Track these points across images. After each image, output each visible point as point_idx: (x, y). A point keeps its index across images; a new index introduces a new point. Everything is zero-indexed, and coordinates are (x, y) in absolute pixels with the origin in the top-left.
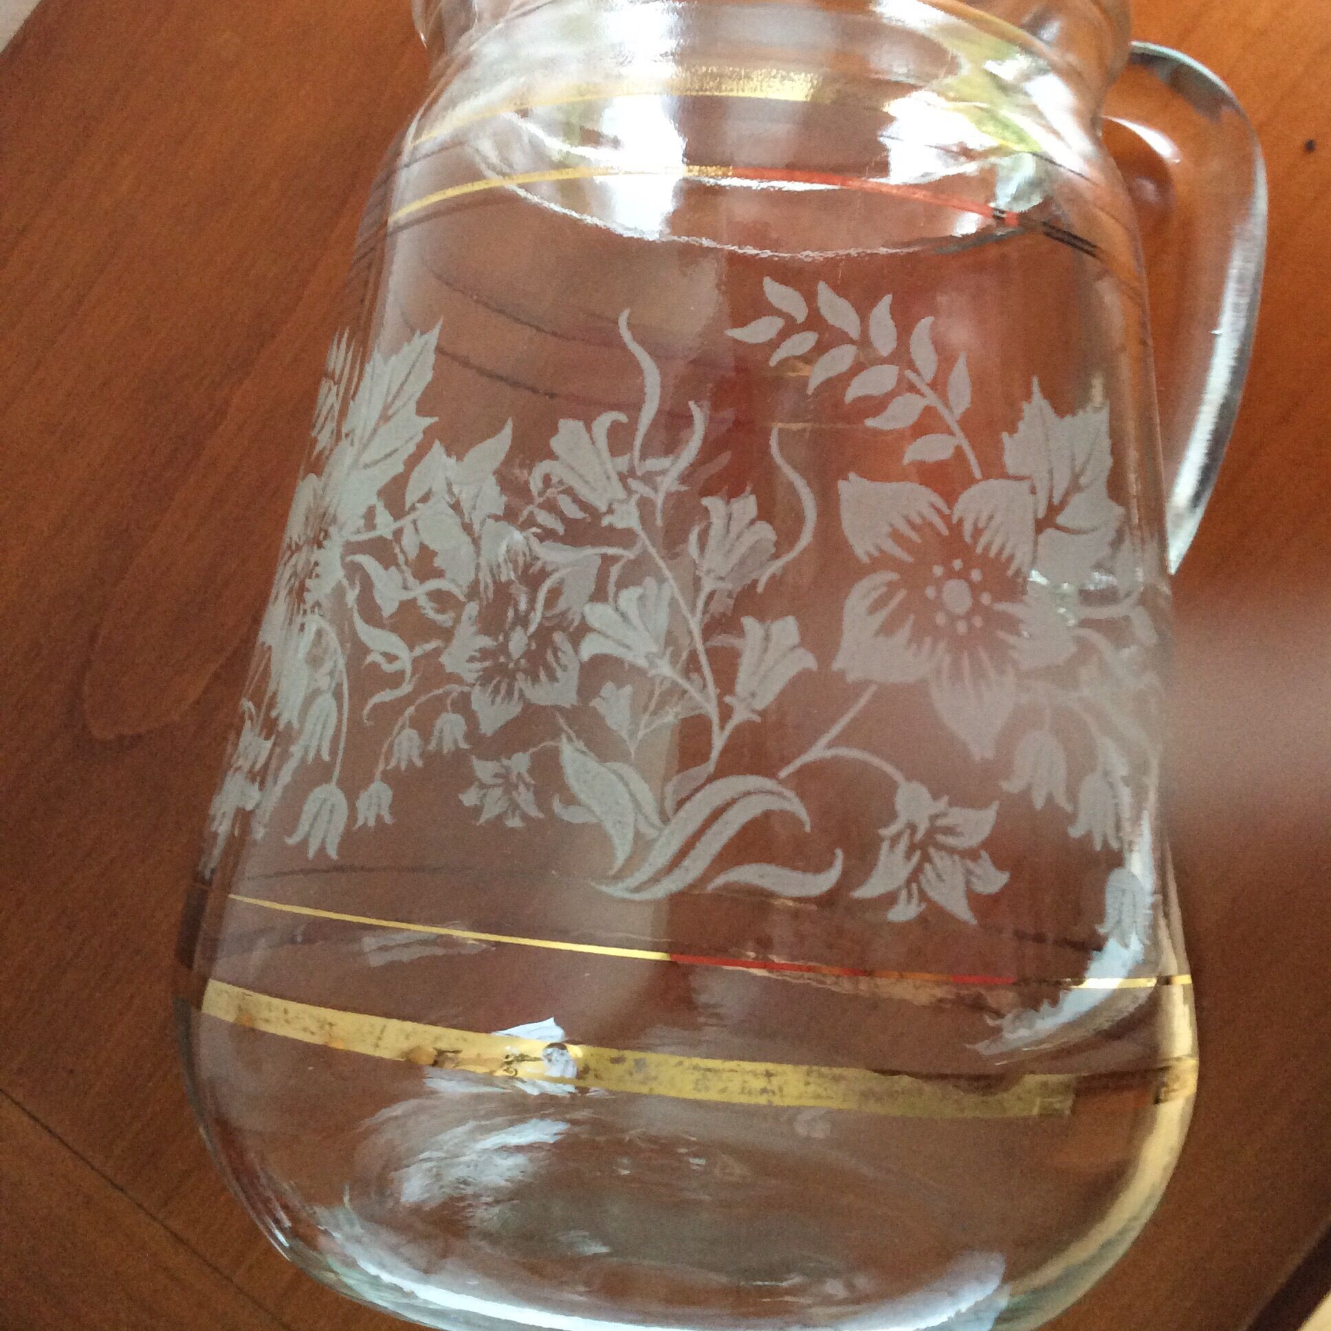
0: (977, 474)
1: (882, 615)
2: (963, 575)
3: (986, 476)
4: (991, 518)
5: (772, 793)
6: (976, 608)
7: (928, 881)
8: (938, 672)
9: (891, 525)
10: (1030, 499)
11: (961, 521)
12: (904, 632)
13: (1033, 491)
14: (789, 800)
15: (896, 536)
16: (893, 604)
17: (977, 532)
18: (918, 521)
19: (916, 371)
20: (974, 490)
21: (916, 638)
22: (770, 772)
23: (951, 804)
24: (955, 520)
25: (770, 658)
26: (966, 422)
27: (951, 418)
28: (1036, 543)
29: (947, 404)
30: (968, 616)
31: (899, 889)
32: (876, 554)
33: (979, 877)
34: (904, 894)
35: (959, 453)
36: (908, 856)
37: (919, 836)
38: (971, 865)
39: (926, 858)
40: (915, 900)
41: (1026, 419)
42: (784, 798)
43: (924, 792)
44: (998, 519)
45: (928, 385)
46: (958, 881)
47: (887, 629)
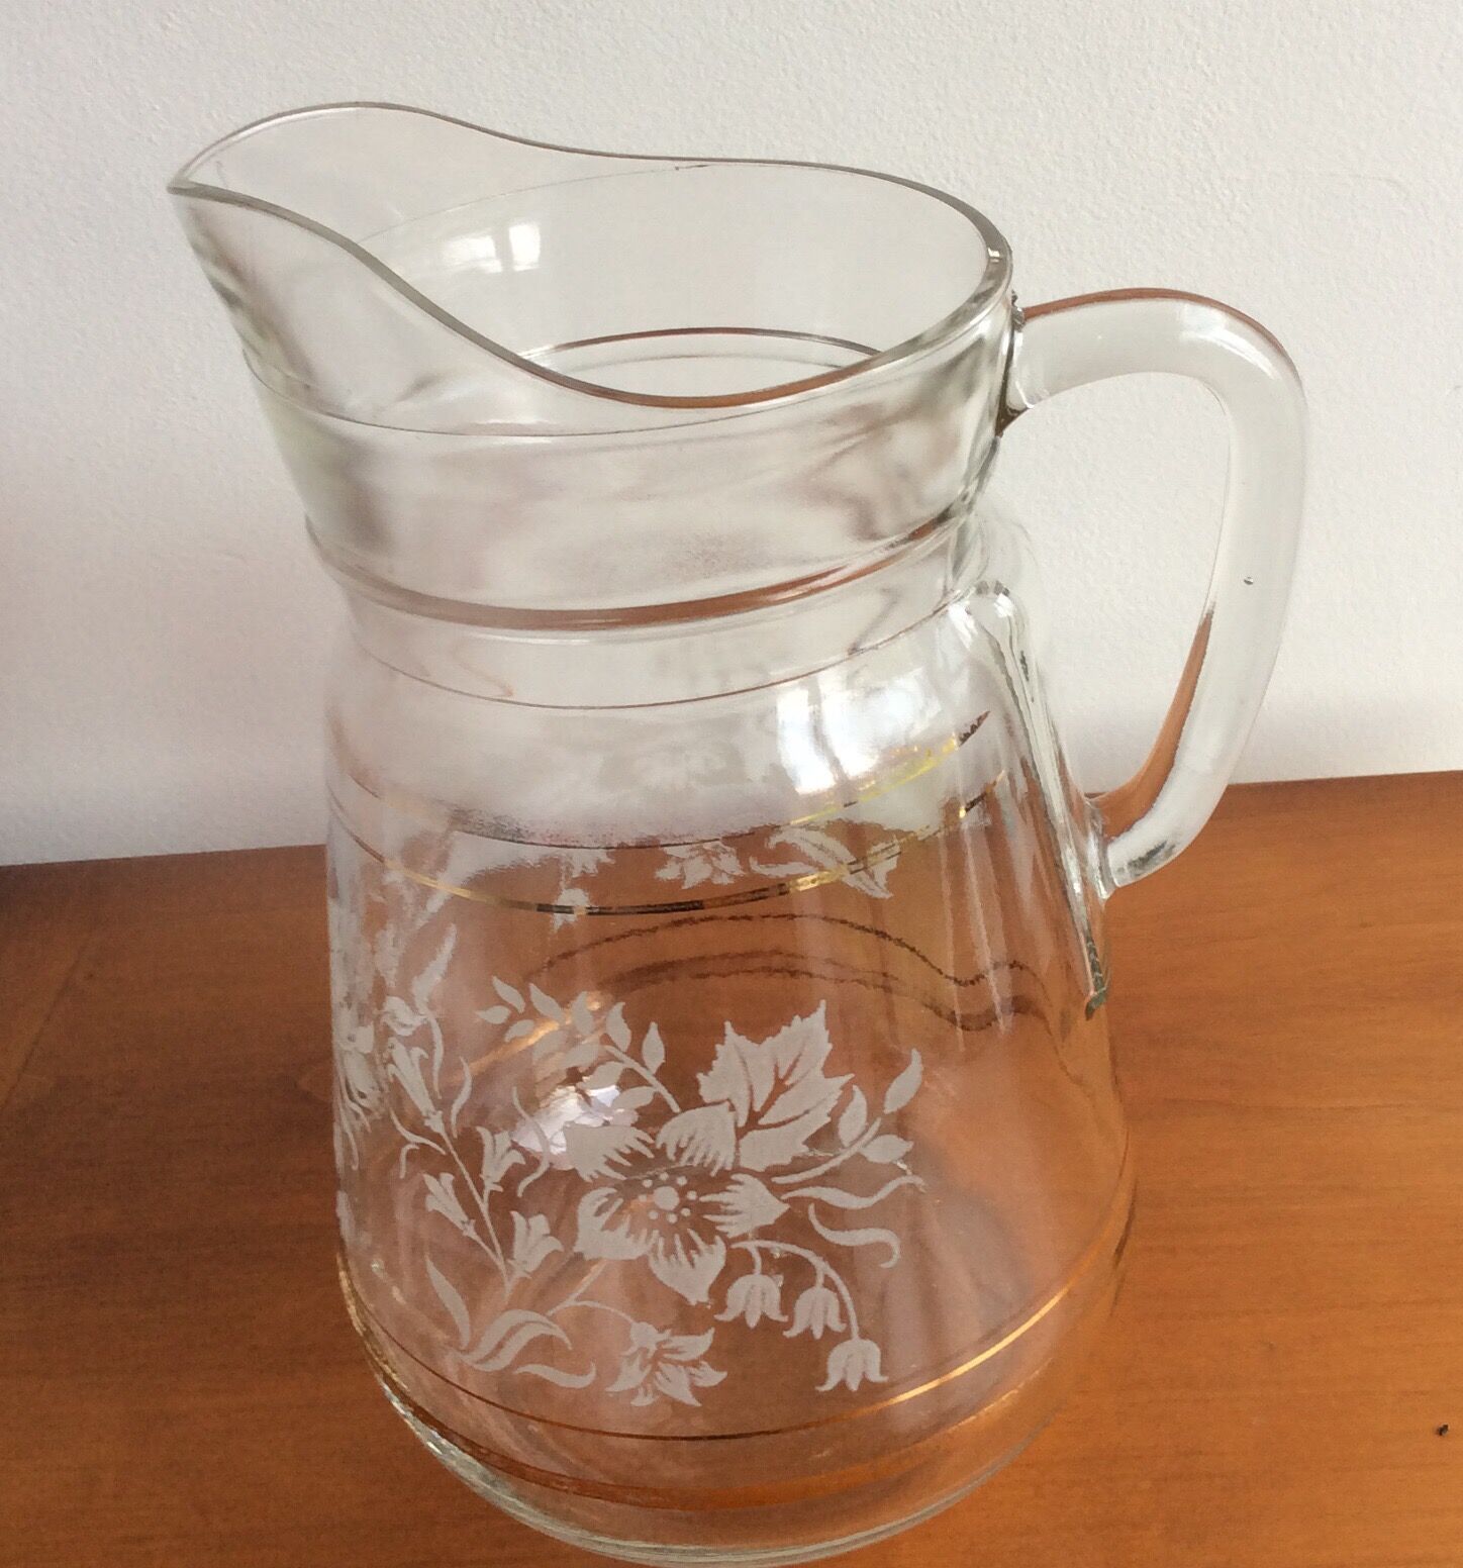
0: (676, 1108)
1: (606, 1216)
2: (671, 1183)
3: (684, 1109)
4: (691, 1138)
5: (543, 1324)
6: (685, 1204)
7: (659, 1383)
8: (654, 1250)
9: (605, 1156)
10: (731, 1115)
11: (664, 1146)
12: (623, 1229)
13: (732, 1108)
14: (555, 1329)
15: (611, 1163)
16: (614, 1209)
17: (680, 1151)
18: (627, 1151)
19: (615, 1045)
20: (674, 1121)
21: (633, 1231)
22: (542, 1312)
23: (673, 1334)
24: (659, 1146)
25: (532, 1239)
26: (663, 1074)
27: (648, 1076)
28: (737, 1147)
29: (643, 1065)
30: (677, 1211)
31: (638, 1387)
32: (596, 1176)
33: (700, 1377)
34: (641, 1391)
35: (658, 1098)
36: (642, 1367)
37: (650, 1355)
38: (693, 1370)
39: (656, 1368)
40: (650, 1395)
41: (720, 1058)
42: (551, 1327)
43: (652, 1330)
44: (698, 1138)
45: (625, 1053)
46: (684, 1380)
47: (611, 1225)
